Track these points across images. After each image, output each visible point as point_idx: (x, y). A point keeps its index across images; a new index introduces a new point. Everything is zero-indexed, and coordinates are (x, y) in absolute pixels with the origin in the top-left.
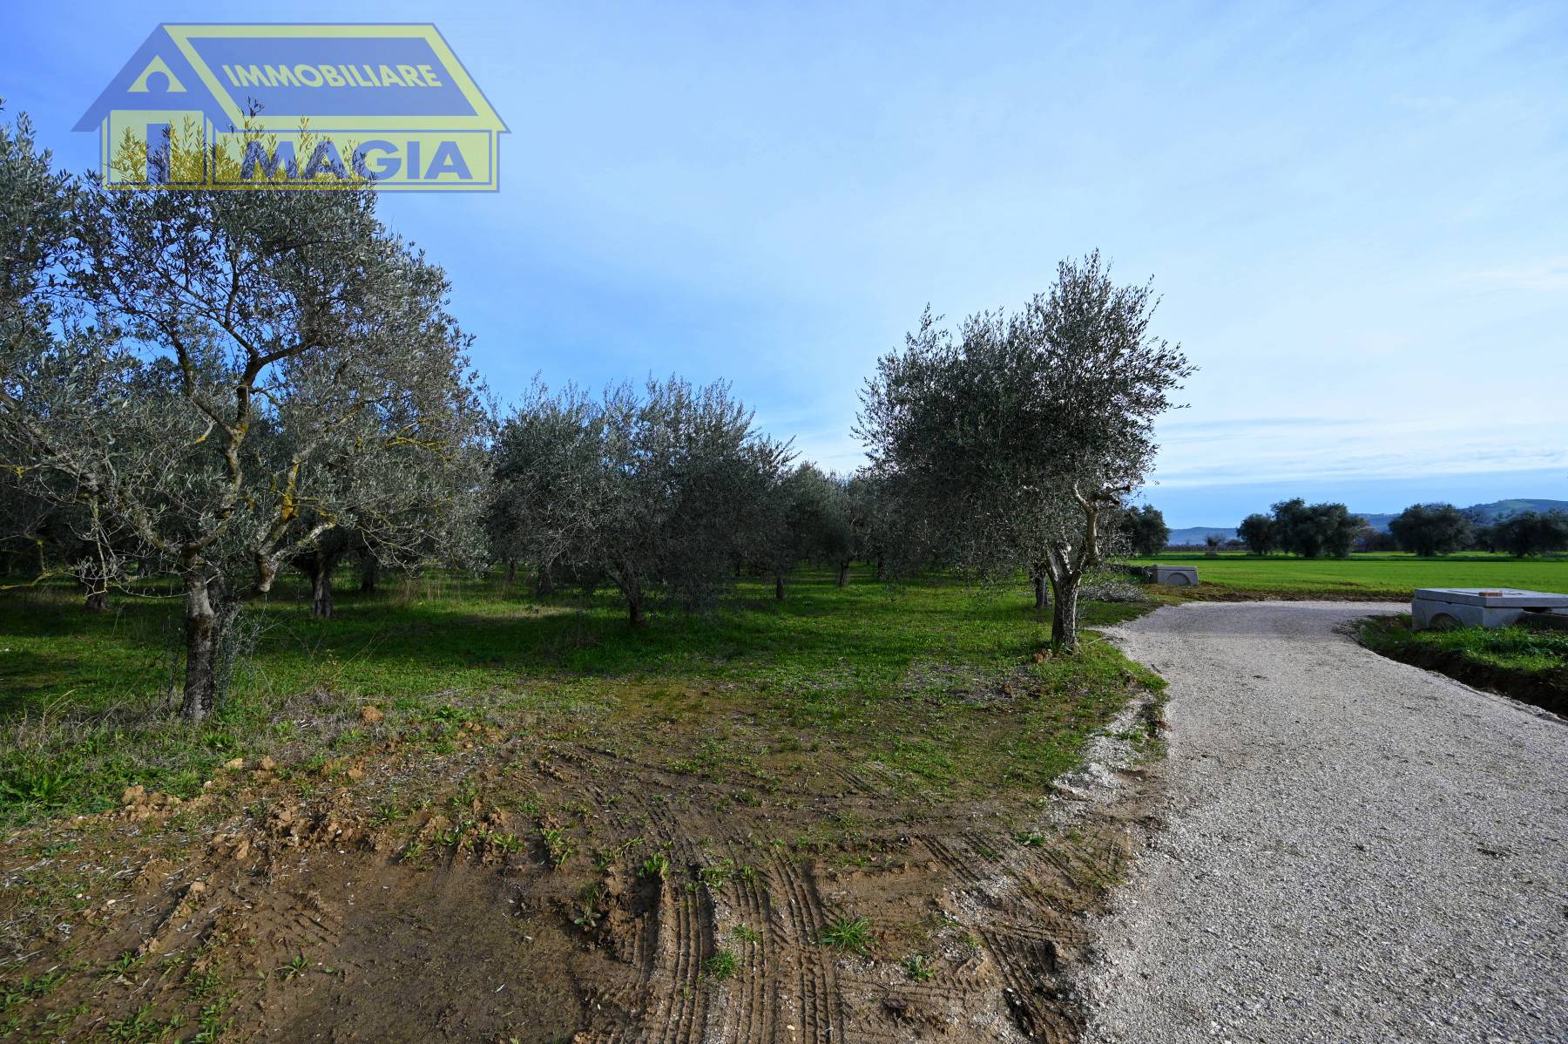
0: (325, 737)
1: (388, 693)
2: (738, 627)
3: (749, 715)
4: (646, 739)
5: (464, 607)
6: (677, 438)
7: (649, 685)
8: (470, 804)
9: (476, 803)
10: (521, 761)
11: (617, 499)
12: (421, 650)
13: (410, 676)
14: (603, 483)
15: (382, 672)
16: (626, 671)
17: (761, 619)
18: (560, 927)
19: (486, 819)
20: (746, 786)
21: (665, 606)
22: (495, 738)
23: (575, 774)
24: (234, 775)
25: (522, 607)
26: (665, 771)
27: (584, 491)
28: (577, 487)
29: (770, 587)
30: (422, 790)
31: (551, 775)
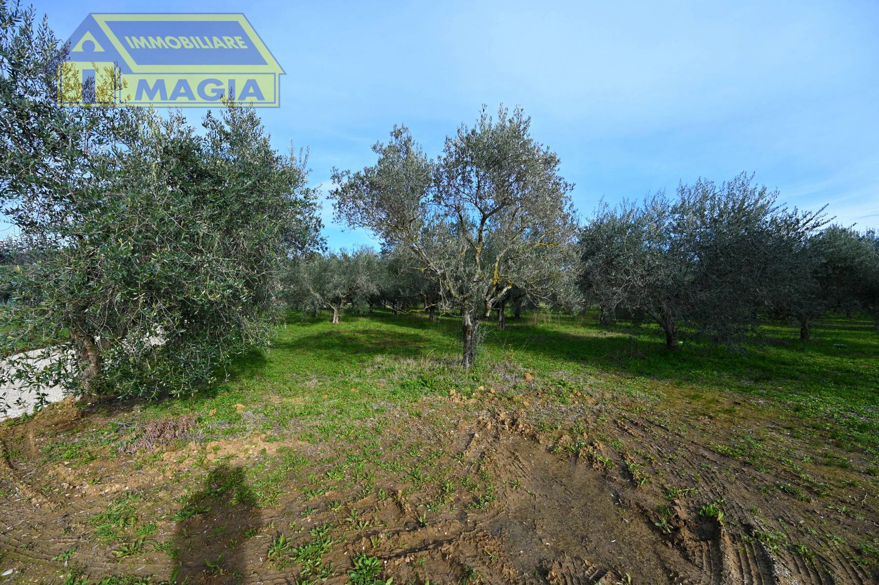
0: (512, 384)
1: (534, 368)
2: (763, 358)
3: (784, 427)
4: (690, 425)
5: (563, 329)
6: (703, 223)
7: (687, 388)
8: (582, 434)
9: (585, 434)
10: (606, 418)
11: (658, 267)
12: (544, 349)
13: (542, 361)
14: (648, 257)
15: (529, 357)
16: (667, 377)
17: (786, 354)
18: (646, 523)
19: (592, 444)
20: (791, 482)
21: (696, 337)
22: (590, 402)
23: (641, 434)
24: (482, 393)
25: (592, 331)
26: (710, 450)
27: (635, 263)
28: (631, 261)
29: (797, 329)
30: (556, 420)
31: (626, 431)
